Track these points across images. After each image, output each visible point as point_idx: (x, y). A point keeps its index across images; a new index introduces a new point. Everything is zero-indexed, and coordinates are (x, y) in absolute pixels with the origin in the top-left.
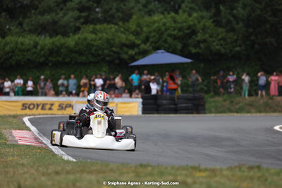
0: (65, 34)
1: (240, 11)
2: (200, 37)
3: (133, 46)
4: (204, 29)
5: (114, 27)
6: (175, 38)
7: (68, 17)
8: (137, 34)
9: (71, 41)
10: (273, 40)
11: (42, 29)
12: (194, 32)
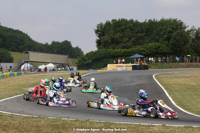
0: (128, 49)
1: (171, 42)
2: (161, 48)
3: (144, 51)
4: (162, 46)
5: (140, 46)
6: (154, 49)
7: (130, 44)
8: (145, 48)
9: (129, 50)
10: (179, 49)
11: (123, 47)
12: (159, 47)
